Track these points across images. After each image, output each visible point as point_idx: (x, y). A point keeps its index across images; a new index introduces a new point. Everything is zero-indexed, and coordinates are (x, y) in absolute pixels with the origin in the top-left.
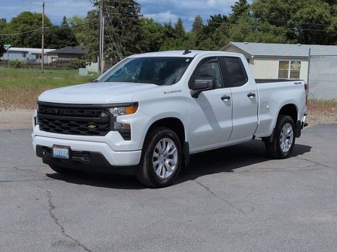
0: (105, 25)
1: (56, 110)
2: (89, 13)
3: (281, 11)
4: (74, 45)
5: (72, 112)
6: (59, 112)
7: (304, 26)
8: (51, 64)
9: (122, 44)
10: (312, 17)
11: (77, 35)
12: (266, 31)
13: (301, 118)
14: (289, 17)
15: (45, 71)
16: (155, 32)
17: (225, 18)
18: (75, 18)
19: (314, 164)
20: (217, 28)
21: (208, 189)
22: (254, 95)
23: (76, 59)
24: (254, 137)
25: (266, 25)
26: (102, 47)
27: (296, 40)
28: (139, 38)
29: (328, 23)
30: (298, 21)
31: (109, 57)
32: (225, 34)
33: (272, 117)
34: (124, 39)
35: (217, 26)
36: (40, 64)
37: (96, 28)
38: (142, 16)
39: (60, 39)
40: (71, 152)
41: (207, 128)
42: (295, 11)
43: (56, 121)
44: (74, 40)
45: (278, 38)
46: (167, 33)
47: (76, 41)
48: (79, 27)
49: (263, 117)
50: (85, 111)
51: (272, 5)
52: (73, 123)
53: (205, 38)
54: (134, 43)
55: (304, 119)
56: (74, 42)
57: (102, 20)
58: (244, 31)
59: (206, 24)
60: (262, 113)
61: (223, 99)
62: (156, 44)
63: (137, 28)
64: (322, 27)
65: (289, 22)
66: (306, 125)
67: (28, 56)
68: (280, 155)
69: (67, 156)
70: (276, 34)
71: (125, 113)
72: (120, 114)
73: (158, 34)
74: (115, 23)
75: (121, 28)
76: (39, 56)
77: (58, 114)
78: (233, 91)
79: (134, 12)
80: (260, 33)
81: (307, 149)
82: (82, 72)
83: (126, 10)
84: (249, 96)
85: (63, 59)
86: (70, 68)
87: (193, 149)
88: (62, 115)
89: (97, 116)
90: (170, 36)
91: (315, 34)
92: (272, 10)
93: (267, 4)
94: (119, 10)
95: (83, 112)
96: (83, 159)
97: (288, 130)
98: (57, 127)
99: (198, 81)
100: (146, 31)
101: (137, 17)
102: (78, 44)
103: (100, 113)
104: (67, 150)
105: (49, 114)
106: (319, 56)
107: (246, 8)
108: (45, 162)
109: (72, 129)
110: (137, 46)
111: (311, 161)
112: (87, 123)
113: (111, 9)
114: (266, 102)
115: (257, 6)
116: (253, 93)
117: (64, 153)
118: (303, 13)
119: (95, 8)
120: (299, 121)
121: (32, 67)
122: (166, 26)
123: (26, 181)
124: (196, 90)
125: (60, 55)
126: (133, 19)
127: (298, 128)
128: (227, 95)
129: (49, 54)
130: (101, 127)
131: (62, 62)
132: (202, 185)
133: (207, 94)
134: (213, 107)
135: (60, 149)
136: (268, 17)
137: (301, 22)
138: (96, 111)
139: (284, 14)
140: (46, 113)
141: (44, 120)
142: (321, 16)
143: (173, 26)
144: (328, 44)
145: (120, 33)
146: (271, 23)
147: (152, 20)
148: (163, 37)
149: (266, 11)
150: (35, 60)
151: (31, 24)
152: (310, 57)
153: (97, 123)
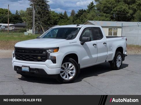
0: (35, 14)
1: (23, 51)
2: (27, 9)
3: (108, 8)
4: (21, 22)
5: (30, 51)
6: (24, 51)
7: (117, 14)
8: (12, 30)
9: (42, 21)
10: (121, 10)
11: (22, 18)
12: (102, 16)
13: (124, 52)
14: (111, 10)
15: (9, 33)
16: (55, 16)
17: (85, 11)
18: (21, 11)
19: (131, 72)
20: (82, 15)
21: (90, 84)
22: (106, 43)
23: (23, 28)
24: (106, 61)
25: (102, 13)
26: (34, 23)
27: (115, 20)
28: (49, 19)
29: (128, 13)
30: (115, 12)
31: (37, 27)
32: (85, 17)
33: (113, 52)
34: (43, 19)
35: (82, 14)
36: (7, 30)
37: (31, 15)
38: (50, 10)
39: (15, 20)
40: (30, 69)
41: (87, 57)
42: (114, 8)
43: (23, 56)
44: (21, 20)
45: (107, 19)
46: (61, 17)
47: (22, 20)
48: (23, 15)
49: (110, 53)
50: (36, 51)
51: (105, 5)
52: (31, 56)
53: (77, 19)
54: (47, 21)
55: (125, 53)
56: (21, 21)
57: (34, 12)
58: (93, 16)
59: (77, 13)
60: (109, 51)
61: (93, 45)
62: (56, 21)
63: (48, 15)
64: (125, 14)
65: (111, 12)
66: (126, 55)
67: (2, 27)
68: (116, 68)
69: (28, 71)
70: (106, 17)
71: (54, 52)
72: (51, 52)
73: (57, 17)
74: (39, 13)
75: (41, 15)
76: (6, 27)
77: (24, 52)
78: (97, 42)
79: (47, 8)
80: (100, 17)
81: (127, 65)
82: (26, 34)
83: (43, 7)
84: (104, 44)
85: (17, 28)
86: (20, 32)
87: (82, 67)
88: (26, 53)
89: (41, 53)
90: (62, 18)
91: (123, 17)
92: (105, 7)
93: (102, 5)
94: (40, 7)
95: (35, 51)
96: (35, 72)
97: (120, 58)
98: (24, 58)
99: (83, 38)
100: (52, 16)
101: (48, 10)
102: (23, 22)
103: (43, 52)
104: (28, 68)
105: (20, 52)
106: (126, 26)
107: (93, 7)
108: (18, 73)
109: (30, 59)
110: (49, 23)
111: (130, 71)
112: (37, 56)
113: (37, 7)
114: (110, 46)
115: (98, 6)
116: (105, 42)
117: (27, 69)
118: (117, 8)
119: (30, 7)
120: (124, 54)
121: (3, 32)
122: (60, 14)
123: (10, 81)
124: (83, 41)
125: (16, 26)
126: (46, 11)
127: (123, 57)
128: (95, 44)
129: (11, 26)
130: (43, 58)
131: (16, 29)
132: (86, 82)
133: (87, 43)
134: (89, 48)
135: (25, 68)
136: (103, 10)
137: (116, 12)
138: (41, 51)
139: (109, 9)
140: (18, 52)
141: (18, 55)
142: (124, 10)
143: (63, 14)
144: (128, 21)
145: (41, 17)
146: (104, 12)
147: (54, 12)
148: (59, 19)
149: (102, 7)
150: (4, 29)
151: (3, 13)
152: (123, 26)
153: (41, 56)
